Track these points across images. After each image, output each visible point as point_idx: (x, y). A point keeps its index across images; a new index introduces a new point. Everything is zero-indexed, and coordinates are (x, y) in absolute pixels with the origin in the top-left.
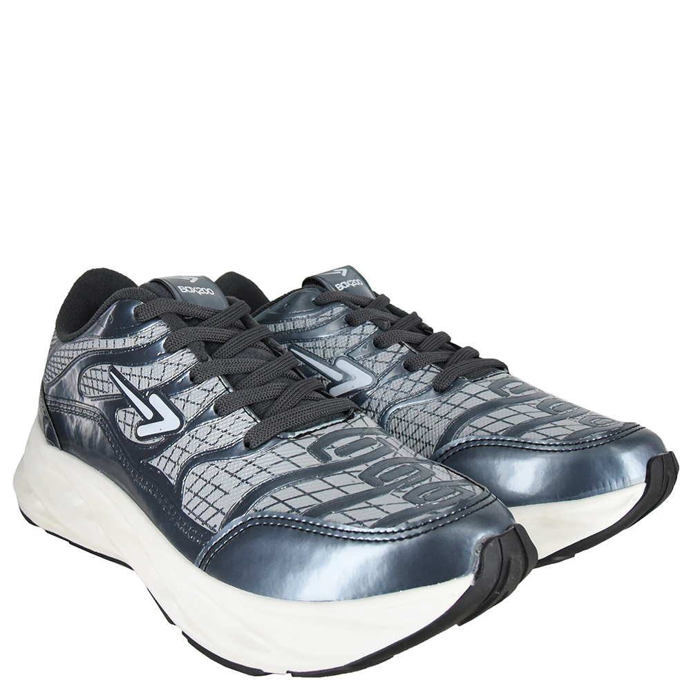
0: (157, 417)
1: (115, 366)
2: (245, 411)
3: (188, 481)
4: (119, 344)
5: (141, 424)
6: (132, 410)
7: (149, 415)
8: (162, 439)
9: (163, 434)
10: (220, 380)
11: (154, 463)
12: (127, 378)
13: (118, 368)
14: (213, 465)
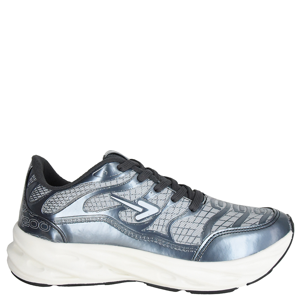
0: (145, 210)
1: (113, 193)
2: (184, 198)
3: (173, 231)
4: (108, 184)
5: (136, 215)
6: (130, 210)
7: (140, 210)
8: (151, 218)
9: (151, 216)
10: (168, 189)
11: (150, 228)
12: (123, 197)
13: (116, 194)
14: (182, 221)
